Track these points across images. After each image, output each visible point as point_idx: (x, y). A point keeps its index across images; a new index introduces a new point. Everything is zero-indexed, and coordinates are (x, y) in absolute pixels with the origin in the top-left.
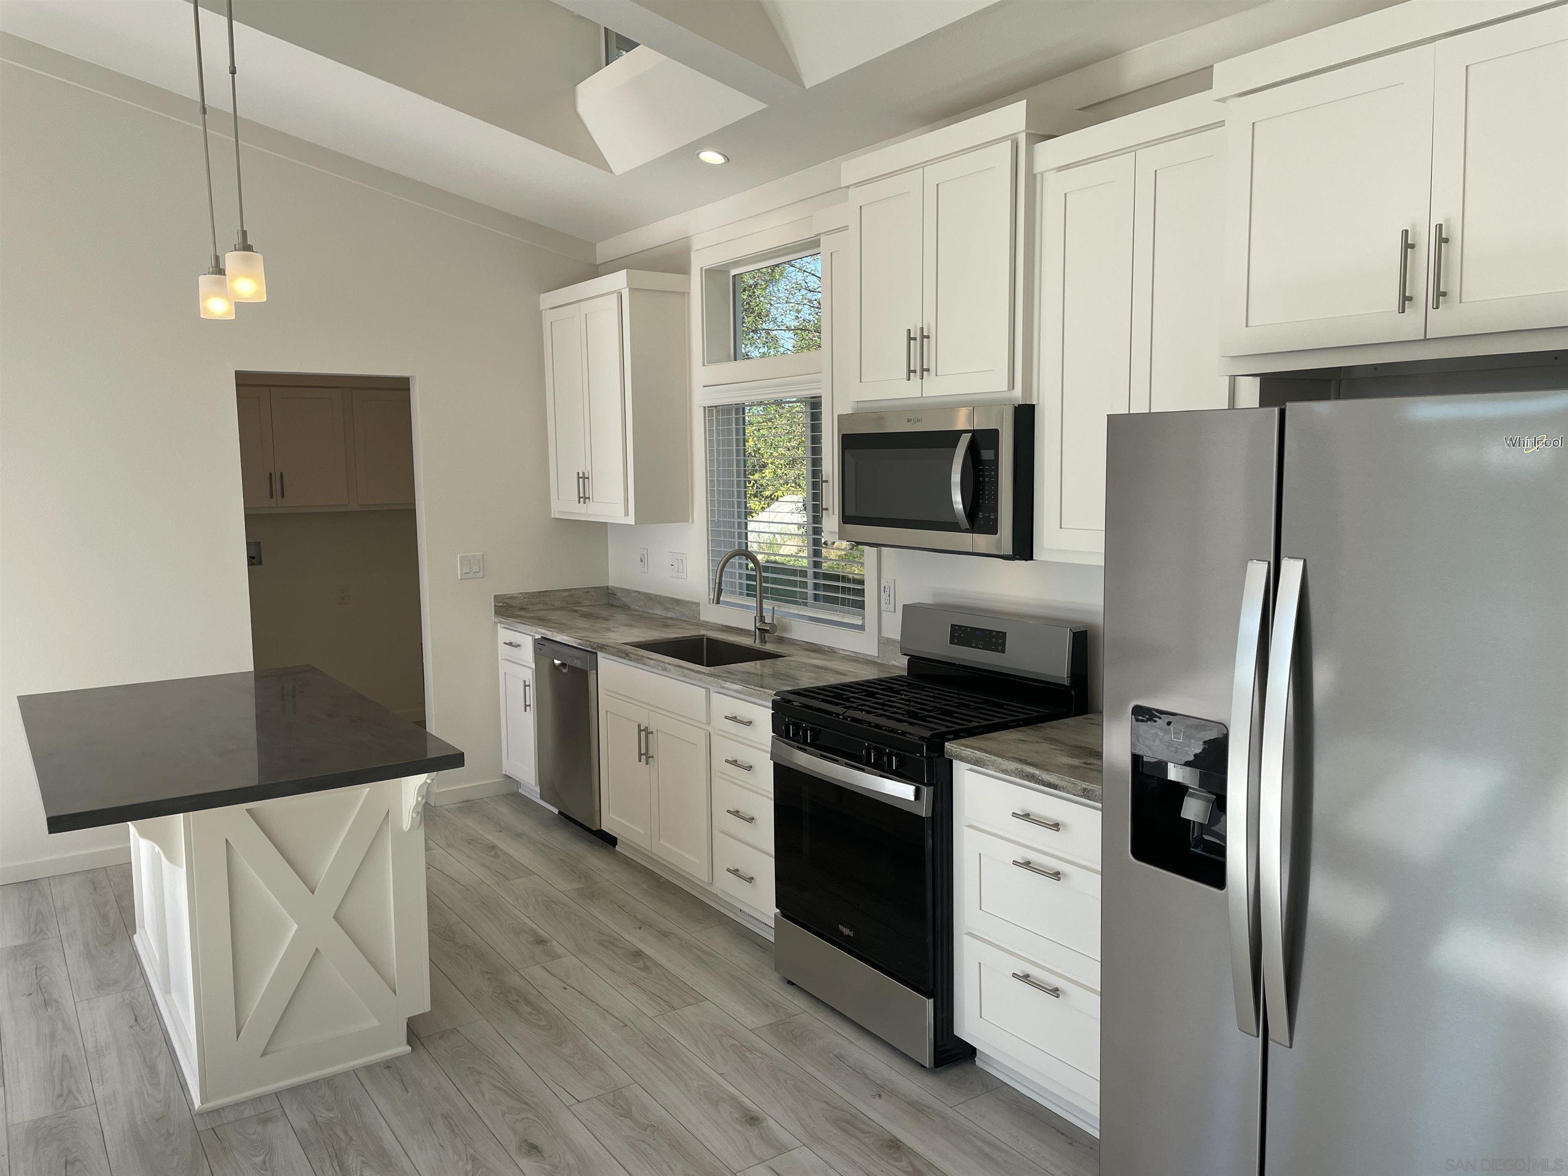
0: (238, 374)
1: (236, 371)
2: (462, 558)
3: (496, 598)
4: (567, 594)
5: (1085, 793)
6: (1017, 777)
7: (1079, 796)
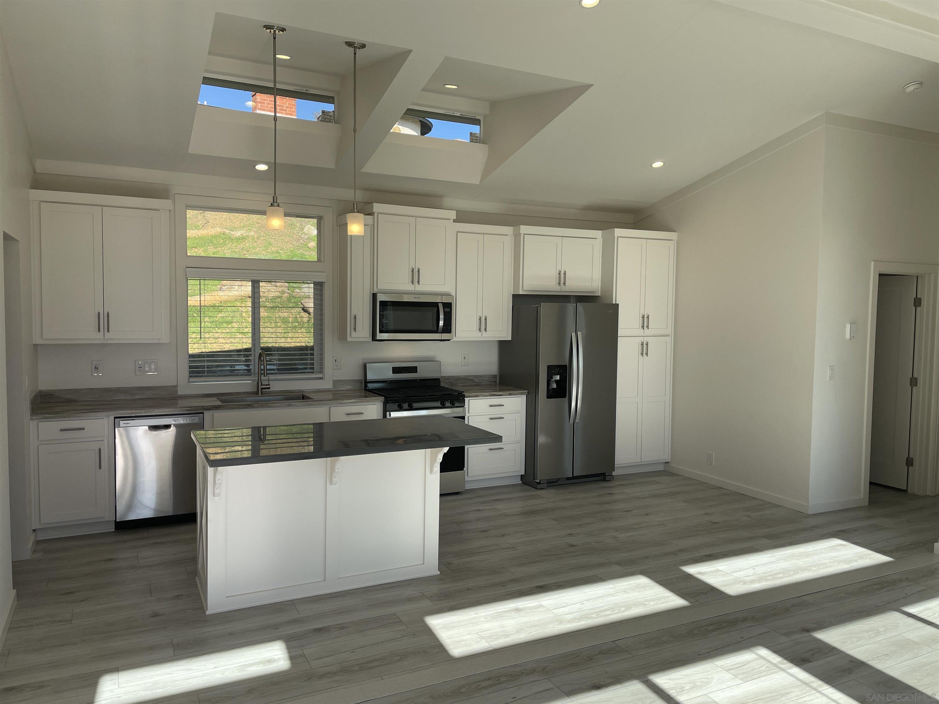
5: (510, 394)
6: (489, 396)
7: (508, 395)
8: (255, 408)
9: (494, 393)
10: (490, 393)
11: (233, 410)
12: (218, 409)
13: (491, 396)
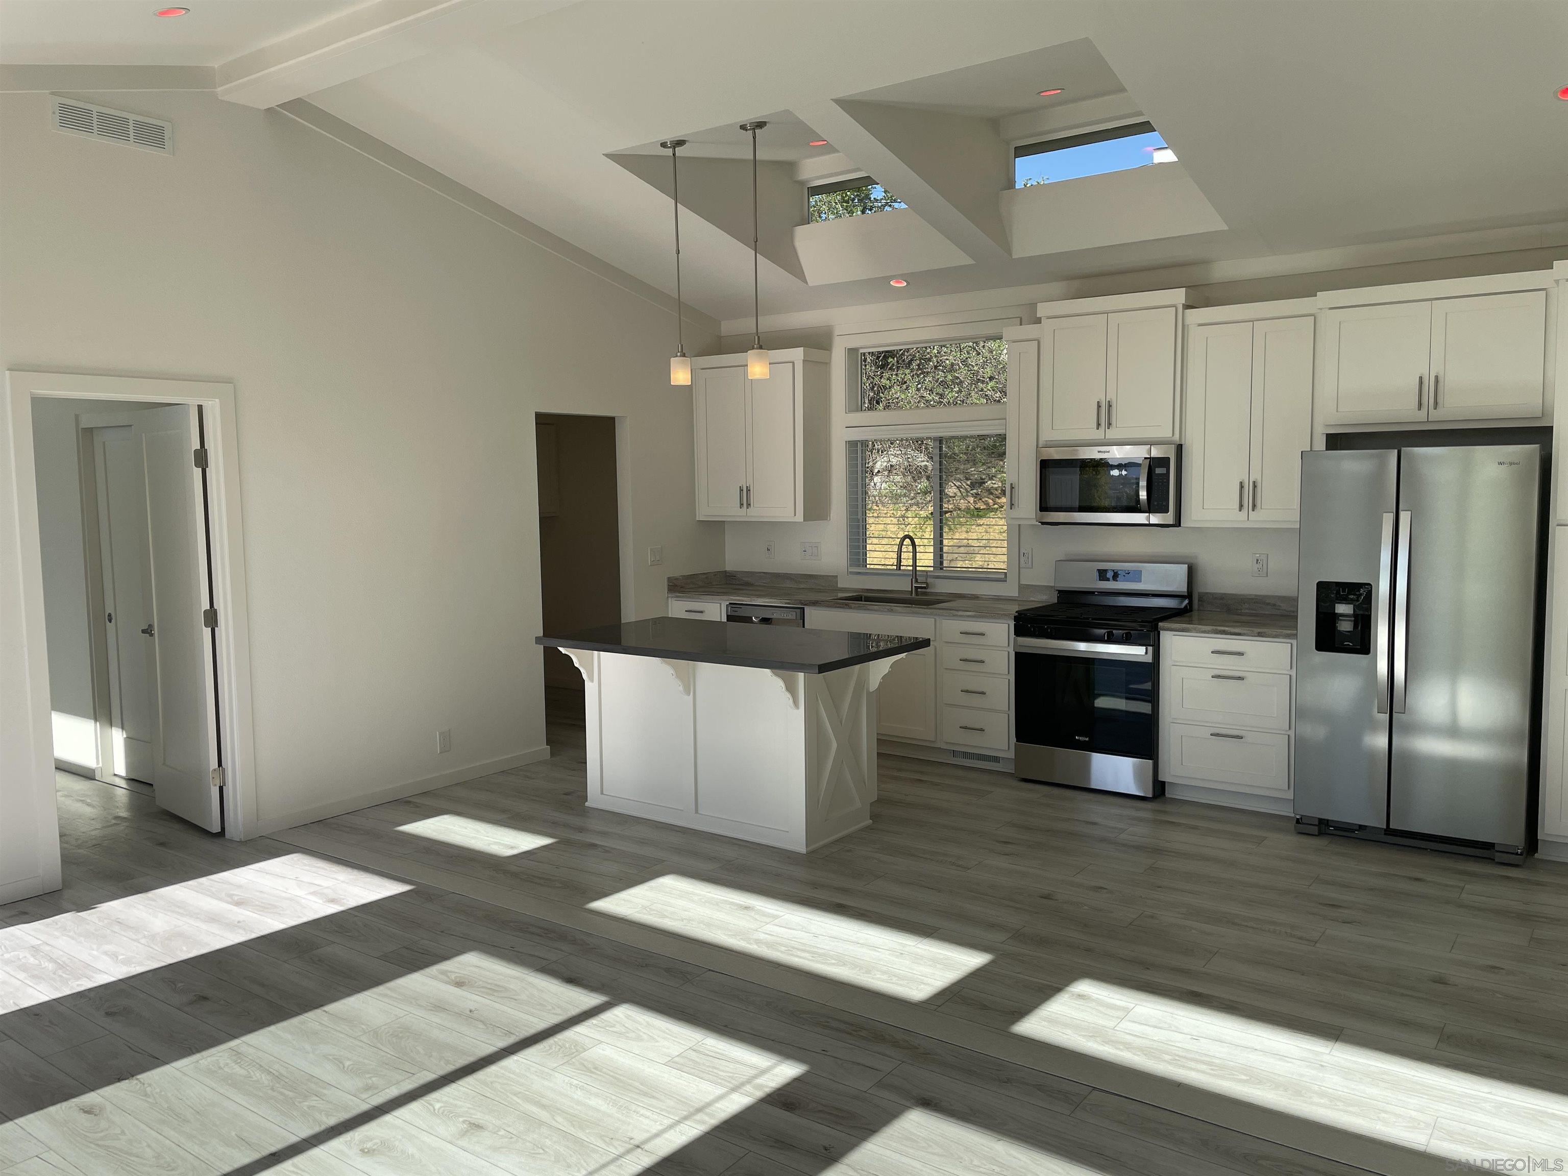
0: (539, 416)
1: (536, 412)
2: (651, 550)
3: (669, 579)
4: (704, 576)
5: (1260, 635)
6: (1212, 633)
7: (1256, 636)
8: (851, 608)
9: (1222, 628)
10: (1214, 628)
11: (830, 609)
12: (815, 606)
13: (1215, 633)
